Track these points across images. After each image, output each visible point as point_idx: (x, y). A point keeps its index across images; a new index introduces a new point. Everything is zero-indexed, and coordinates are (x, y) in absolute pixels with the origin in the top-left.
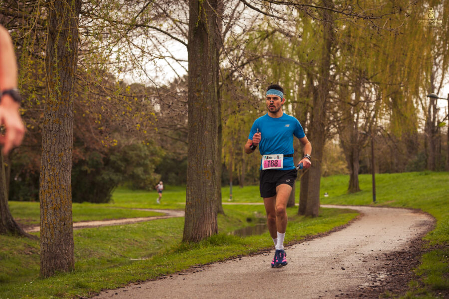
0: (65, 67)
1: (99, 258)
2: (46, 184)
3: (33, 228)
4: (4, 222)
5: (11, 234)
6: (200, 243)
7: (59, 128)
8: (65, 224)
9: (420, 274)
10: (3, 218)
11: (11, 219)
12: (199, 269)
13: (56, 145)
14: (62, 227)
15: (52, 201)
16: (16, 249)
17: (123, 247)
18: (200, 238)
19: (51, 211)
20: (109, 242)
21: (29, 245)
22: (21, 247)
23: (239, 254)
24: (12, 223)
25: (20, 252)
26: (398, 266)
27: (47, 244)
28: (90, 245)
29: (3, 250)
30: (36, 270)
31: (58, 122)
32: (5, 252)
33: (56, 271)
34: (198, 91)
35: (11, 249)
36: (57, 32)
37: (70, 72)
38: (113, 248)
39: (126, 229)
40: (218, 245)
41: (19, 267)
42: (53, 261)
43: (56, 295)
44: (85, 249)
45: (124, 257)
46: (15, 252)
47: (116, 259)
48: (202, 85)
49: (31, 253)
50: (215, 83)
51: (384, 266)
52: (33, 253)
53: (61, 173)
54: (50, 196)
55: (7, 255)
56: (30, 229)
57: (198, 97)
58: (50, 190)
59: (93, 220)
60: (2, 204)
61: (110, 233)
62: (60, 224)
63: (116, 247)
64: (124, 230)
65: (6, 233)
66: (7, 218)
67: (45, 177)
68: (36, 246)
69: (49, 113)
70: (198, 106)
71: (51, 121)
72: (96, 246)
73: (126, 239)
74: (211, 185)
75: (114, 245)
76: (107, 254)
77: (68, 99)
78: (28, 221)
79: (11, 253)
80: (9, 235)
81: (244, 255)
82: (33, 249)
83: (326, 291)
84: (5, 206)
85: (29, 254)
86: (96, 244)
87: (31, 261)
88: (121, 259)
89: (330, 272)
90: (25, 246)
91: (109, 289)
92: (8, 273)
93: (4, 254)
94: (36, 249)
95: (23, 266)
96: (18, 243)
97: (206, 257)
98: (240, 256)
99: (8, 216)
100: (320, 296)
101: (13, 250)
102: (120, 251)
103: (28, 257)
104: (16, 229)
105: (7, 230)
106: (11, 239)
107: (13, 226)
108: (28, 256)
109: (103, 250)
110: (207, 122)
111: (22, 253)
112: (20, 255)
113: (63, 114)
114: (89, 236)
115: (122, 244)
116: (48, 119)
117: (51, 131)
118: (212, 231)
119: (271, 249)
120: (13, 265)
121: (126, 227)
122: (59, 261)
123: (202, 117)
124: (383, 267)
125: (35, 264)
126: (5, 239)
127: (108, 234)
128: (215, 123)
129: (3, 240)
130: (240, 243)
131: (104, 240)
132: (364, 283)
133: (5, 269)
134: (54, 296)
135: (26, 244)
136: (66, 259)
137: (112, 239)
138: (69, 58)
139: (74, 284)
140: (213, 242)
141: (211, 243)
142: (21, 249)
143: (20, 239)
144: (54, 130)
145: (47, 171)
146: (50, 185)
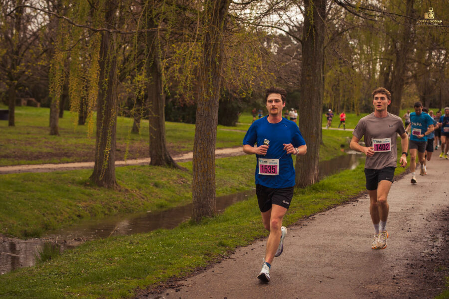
0: (214, 70)
1: (231, 187)
2: (197, 154)
3: (182, 156)
4: (163, 158)
5: (168, 167)
6: (306, 190)
7: (208, 114)
8: (210, 183)
10: (163, 154)
11: (168, 156)
12: (305, 222)
13: (206, 126)
14: (208, 185)
15: (201, 166)
16: (171, 180)
17: (248, 176)
18: (306, 185)
19: (200, 173)
20: (238, 172)
21: (180, 176)
22: (175, 177)
23: (334, 204)
24: (169, 158)
25: (175, 182)
27: (197, 197)
28: (224, 176)
29: (162, 180)
30: (186, 197)
31: (207, 110)
32: (164, 182)
33: (202, 217)
34: (309, 76)
35: (168, 180)
36: (210, 44)
37: (217, 74)
38: (241, 179)
39: (251, 160)
40: (319, 191)
41: (174, 194)
42: (201, 209)
43: (206, 254)
44: (221, 179)
45: (249, 186)
46: (171, 182)
47: (243, 188)
48: (312, 72)
49: (182, 183)
50: (322, 70)
52: (184, 182)
53: (208, 147)
54: (200, 163)
55: (165, 184)
56: (180, 157)
57: (309, 80)
58: (200, 158)
59: (226, 148)
60: (162, 144)
61: (238, 164)
62: (206, 183)
63: (242, 177)
64: (249, 161)
65: (164, 165)
66: (165, 155)
67: (196, 149)
68: (186, 177)
69: (201, 103)
70: (308, 87)
71: (202, 109)
72: (229, 176)
73: (250, 170)
74: (315, 146)
75: (241, 175)
76: (236, 184)
78: (178, 147)
79: (168, 183)
80: (166, 167)
81: (338, 205)
82: (184, 179)
84: (164, 145)
85: (181, 183)
86: (229, 175)
87: (182, 189)
88: (247, 188)
89: (400, 234)
90: (177, 177)
91: (241, 246)
92: (166, 200)
93: (163, 184)
94: (186, 179)
95: (176, 194)
96: (173, 174)
97: (310, 206)
98: (335, 206)
99: (166, 153)
101: (170, 180)
102: (246, 181)
103: (180, 187)
104: (171, 163)
105: (165, 164)
106: (168, 170)
107: (170, 160)
108: (180, 185)
109: (234, 181)
110: (315, 99)
111: (175, 183)
112: (174, 185)
113: (211, 104)
114: (223, 167)
115: (247, 174)
116: (200, 107)
117: (202, 116)
118: (315, 179)
119: (358, 197)
120: (169, 192)
121: (250, 157)
122: (205, 210)
123: (311, 95)
124: (440, 229)
125: (185, 192)
126: (164, 170)
127: (237, 165)
128: (320, 100)
129: (162, 171)
130: (335, 190)
131: (234, 170)
132: (424, 250)
133: (165, 196)
134: (204, 255)
135: (178, 175)
136: (209, 208)
137: (240, 170)
139: (217, 241)
140: (315, 189)
141: (314, 189)
142: (175, 180)
143: (175, 170)
144: (204, 115)
145: (198, 145)
146: (200, 155)
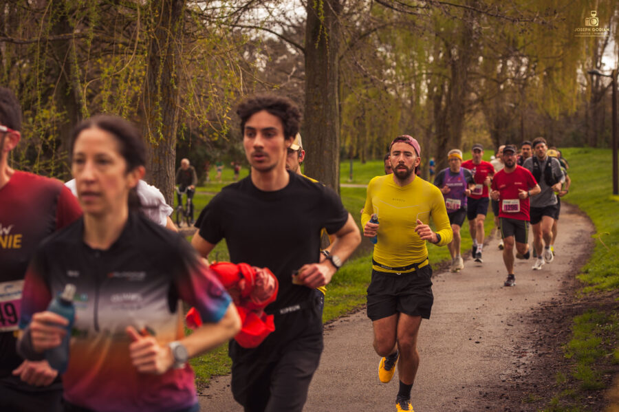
0: (167, 98)
7: (159, 168)
9: (569, 357)
26: (545, 336)
31: (157, 162)
34: (317, 104)
36: (159, 58)
37: (172, 104)
40: (339, 284)
48: (321, 97)
50: (337, 94)
51: (530, 335)
57: (317, 110)
70: (316, 122)
71: (151, 160)
77: (170, 134)
83: (463, 388)
89: (467, 347)
91: (219, 375)
100: (456, 398)
110: (327, 140)
113: (163, 152)
123: (321, 134)
124: (528, 338)
128: (335, 141)
132: (506, 371)
138: (170, 87)
144: (154, 170)
